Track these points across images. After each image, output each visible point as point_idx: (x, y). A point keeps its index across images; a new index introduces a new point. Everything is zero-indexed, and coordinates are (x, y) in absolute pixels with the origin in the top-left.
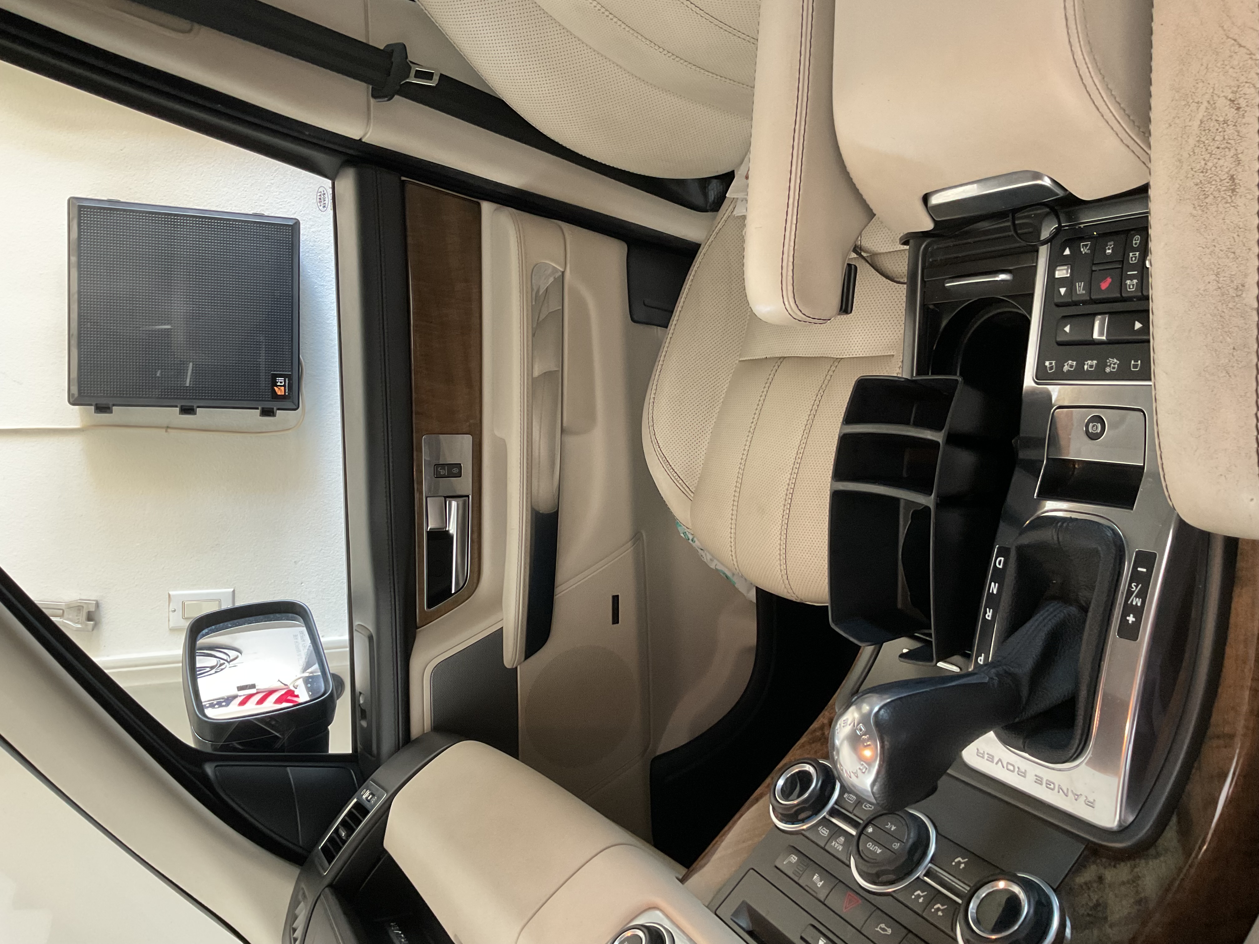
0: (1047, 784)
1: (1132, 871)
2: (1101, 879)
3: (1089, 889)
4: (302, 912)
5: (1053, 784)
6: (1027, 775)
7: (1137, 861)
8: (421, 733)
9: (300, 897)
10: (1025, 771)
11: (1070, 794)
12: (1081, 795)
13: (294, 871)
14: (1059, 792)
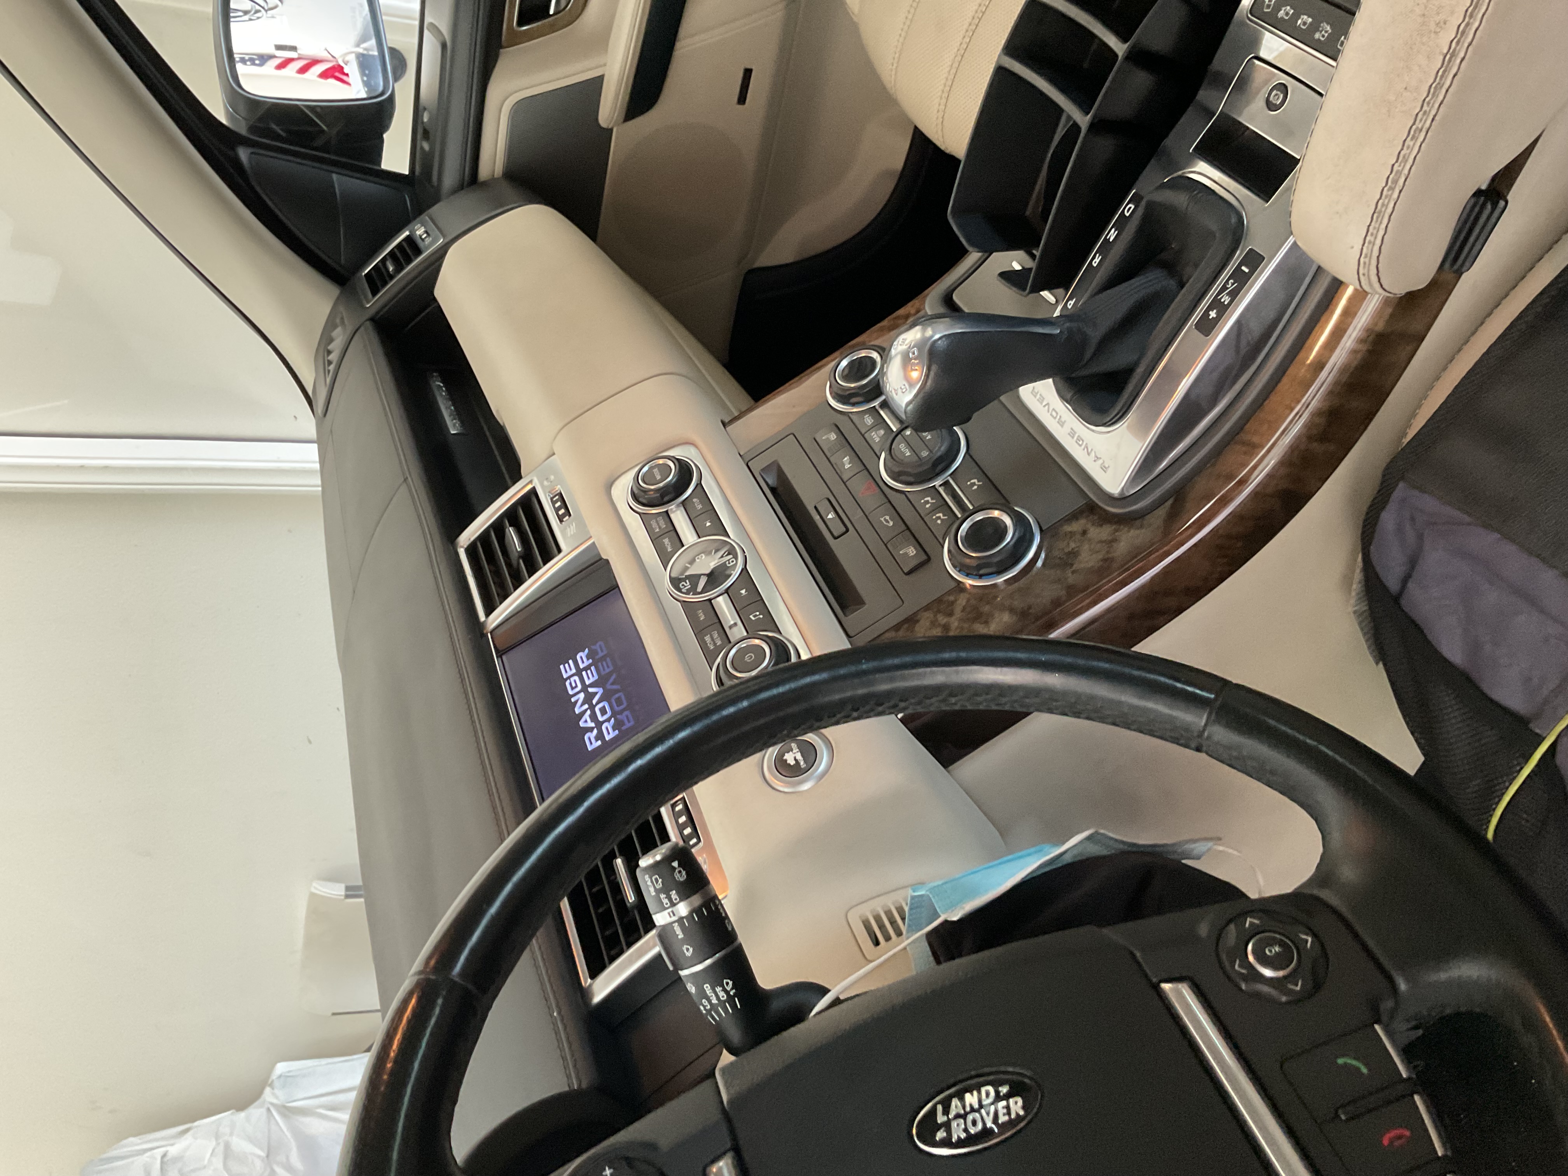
0: (1077, 439)
1: (1114, 533)
2: (1084, 533)
3: (1071, 537)
4: (339, 337)
5: (1083, 441)
6: (1065, 426)
7: (1122, 527)
8: (490, 177)
9: (338, 321)
10: (1065, 421)
11: (1093, 454)
12: (1100, 458)
13: (334, 291)
14: (1084, 449)
